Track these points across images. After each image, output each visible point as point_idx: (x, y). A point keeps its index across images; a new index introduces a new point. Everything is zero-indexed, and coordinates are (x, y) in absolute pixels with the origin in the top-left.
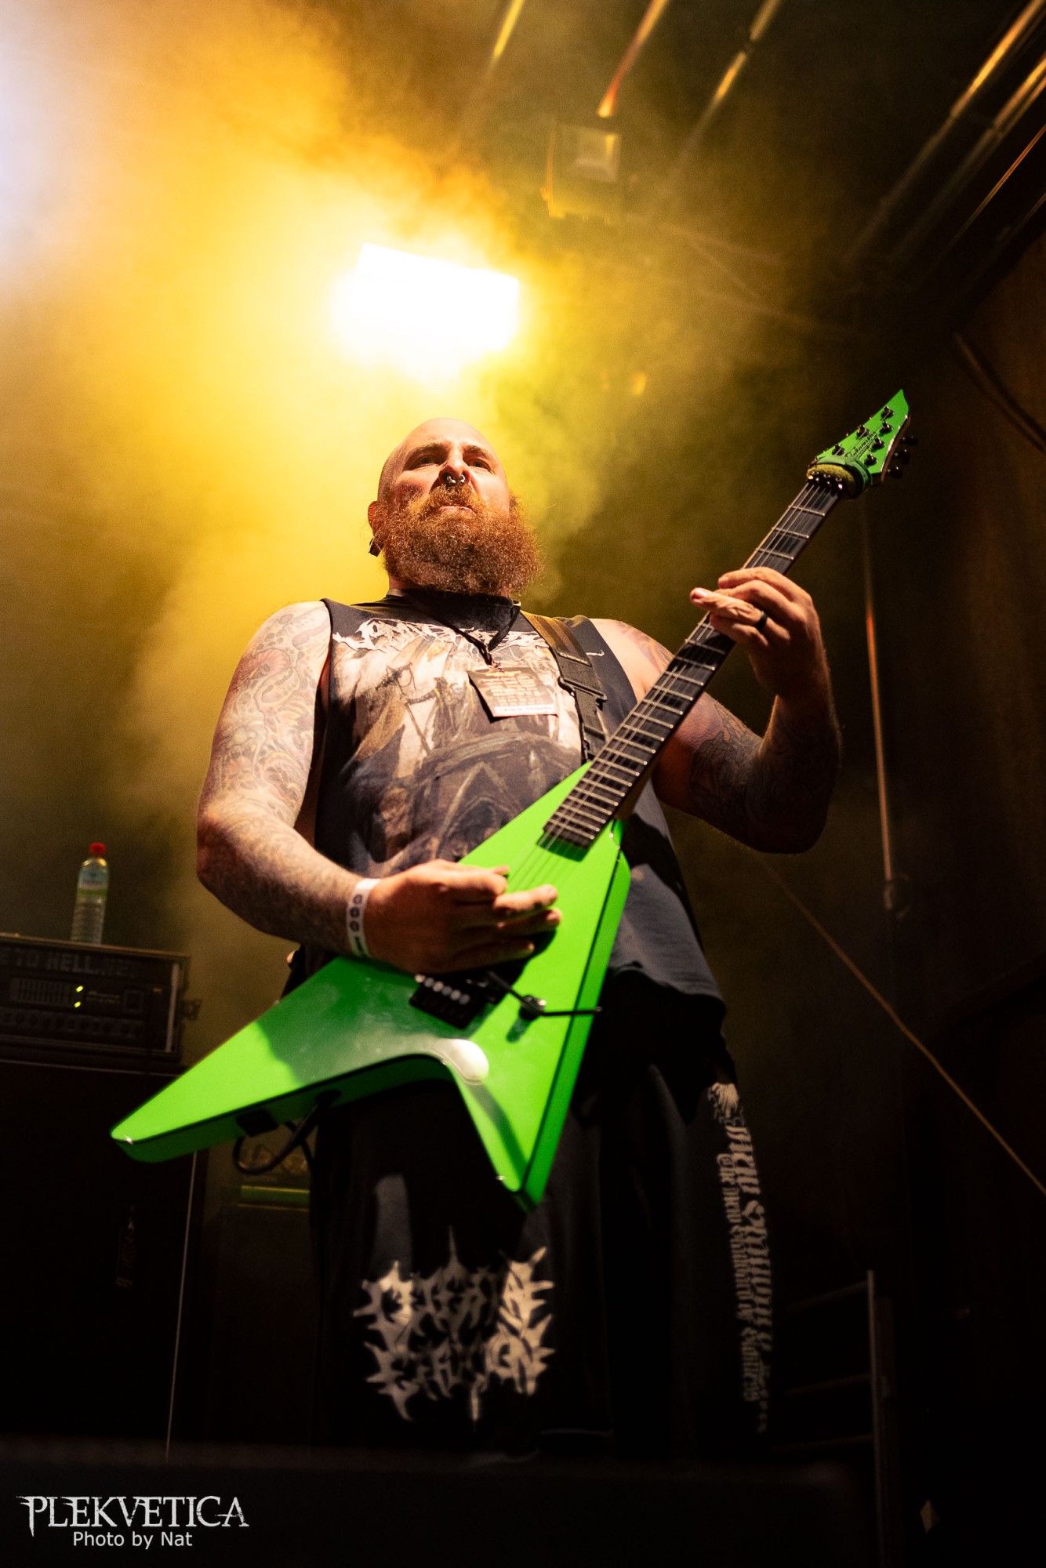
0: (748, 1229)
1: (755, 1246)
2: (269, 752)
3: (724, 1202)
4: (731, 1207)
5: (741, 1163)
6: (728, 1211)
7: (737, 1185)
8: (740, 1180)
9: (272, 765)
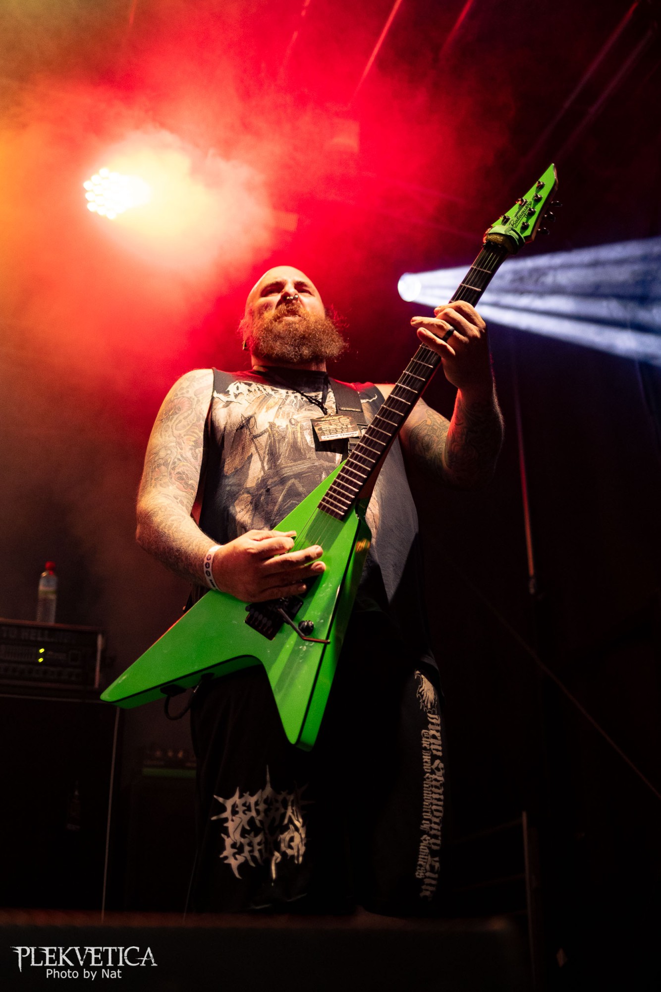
0: (433, 776)
2: (178, 462)
3: (423, 759)
9: (180, 470)
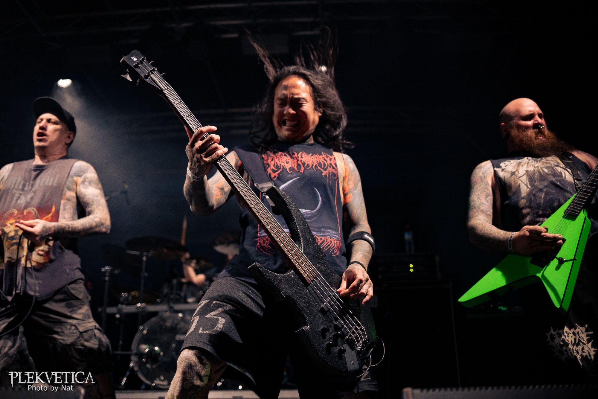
9: (482, 209)
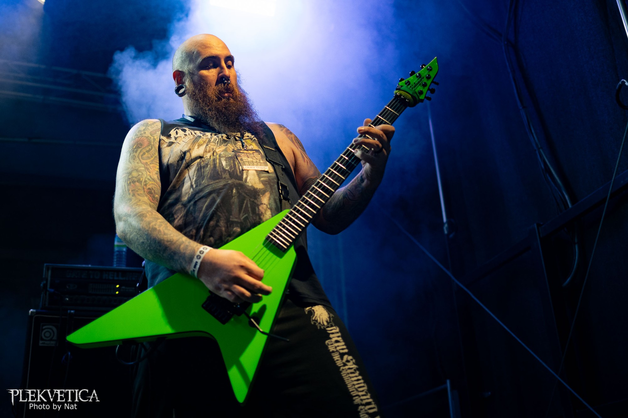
0: (347, 367)
1: (352, 373)
2: (148, 181)
3: (334, 359)
4: (337, 360)
5: (337, 341)
6: (337, 362)
7: (337, 351)
8: (338, 348)
9: (150, 187)
